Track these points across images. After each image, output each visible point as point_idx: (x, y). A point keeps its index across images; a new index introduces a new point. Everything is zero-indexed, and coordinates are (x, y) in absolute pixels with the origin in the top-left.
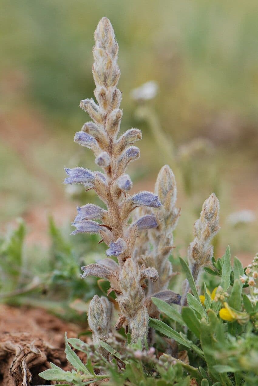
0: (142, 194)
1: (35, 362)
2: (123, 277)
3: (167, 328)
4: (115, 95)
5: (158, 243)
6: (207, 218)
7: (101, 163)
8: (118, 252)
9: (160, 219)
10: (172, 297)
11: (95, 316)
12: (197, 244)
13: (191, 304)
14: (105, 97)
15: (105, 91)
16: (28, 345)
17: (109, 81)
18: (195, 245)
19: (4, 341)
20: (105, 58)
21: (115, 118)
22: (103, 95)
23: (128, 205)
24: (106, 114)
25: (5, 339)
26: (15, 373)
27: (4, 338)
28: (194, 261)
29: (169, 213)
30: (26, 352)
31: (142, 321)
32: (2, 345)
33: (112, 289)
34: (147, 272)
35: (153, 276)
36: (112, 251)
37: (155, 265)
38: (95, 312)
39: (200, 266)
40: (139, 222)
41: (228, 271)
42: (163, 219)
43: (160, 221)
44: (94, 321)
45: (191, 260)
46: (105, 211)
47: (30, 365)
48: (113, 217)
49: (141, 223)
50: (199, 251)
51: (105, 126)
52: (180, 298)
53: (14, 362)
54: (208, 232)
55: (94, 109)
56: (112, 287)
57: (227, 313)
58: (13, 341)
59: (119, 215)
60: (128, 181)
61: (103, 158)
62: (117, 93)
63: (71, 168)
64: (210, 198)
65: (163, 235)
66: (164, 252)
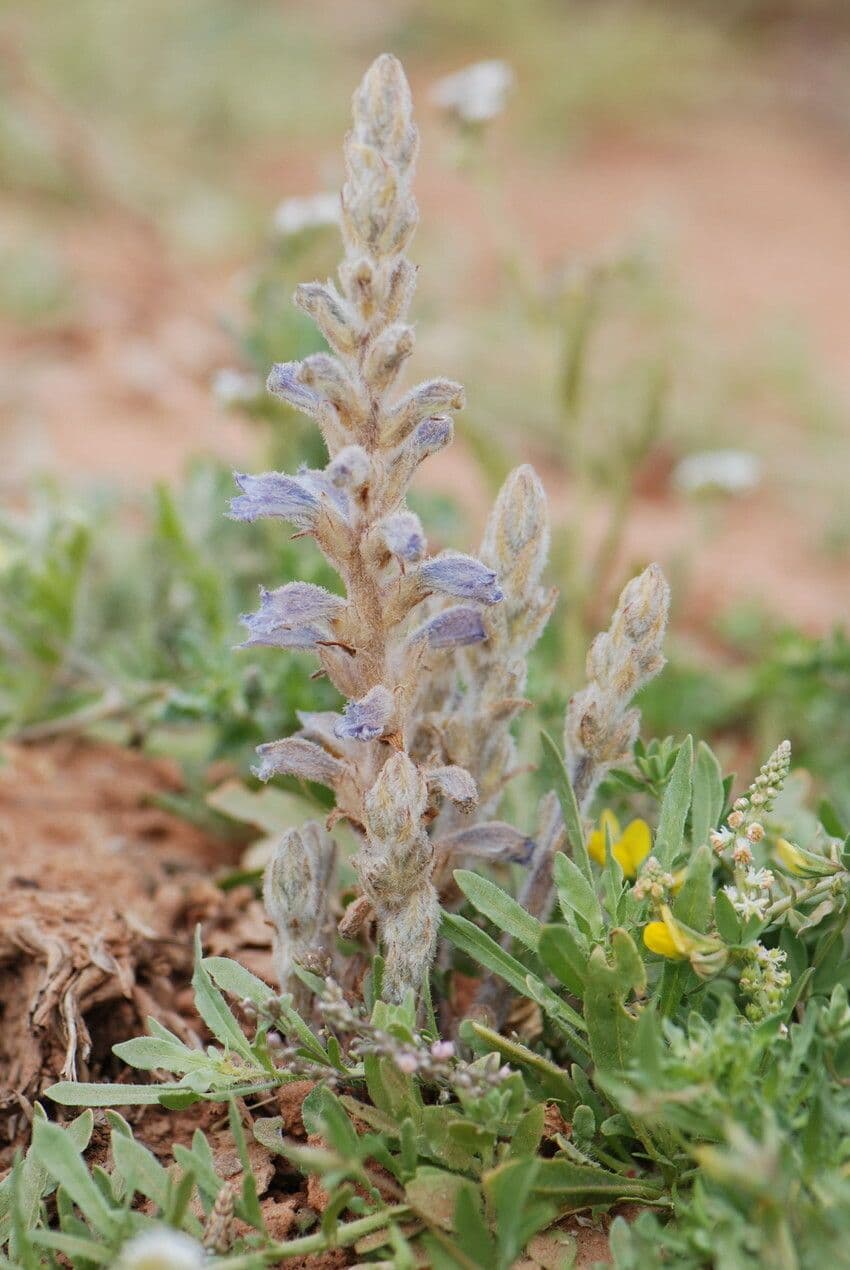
0: (453, 560)
1: (102, 995)
2: (377, 804)
3: (489, 945)
4: (396, 278)
5: (482, 684)
6: (632, 635)
7: (340, 482)
8: (370, 729)
9: (495, 621)
10: (509, 845)
11: (284, 889)
12: (594, 704)
13: (564, 885)
14: (370, 289)
15: (371, 273)
16: (85, 939)
17: (384, 240)
18: (590, 708)
19: (16, 916)
20: (379, 174)
21: (392, 350)
22: (363, 282)
23: (407, 589)
24: (369, 335)
25: (17, 910)
26: (43, 1028)
27: (14, 904)
28: (582, 751)
29: (522, 603)
30: (79, 963)
31: (420, 925)
32: (9, 925)
33: (341, 811)
34: (445, 780)
35: (462, 798)
36: (354, 726)
37: (469, 746)
38: (287, 877)
39: (596, 764)
40: (433, 627)
41: (681, 805)
42: (503, 620)
43: (494, 626)
44: (282, 900)
45: (573, 746)
46: (341, 601)
47: (88, 1002)
48: (362, 617)
49: (438, 629)
50: (600, 725)
51: (361, 365)
52: (533, 849)
53: (42, 993)
54: (631, 675)
55: (334, 313)
56: (339, 805)
57: (666, 934)
58: (42, 923)
59: (378, 613)
60: (415, 537)
61: (350, 468)
62: (403, 272)
63: (252, 474)
64: (643, 575)
65: (498, 663)
66: (497, 713)
